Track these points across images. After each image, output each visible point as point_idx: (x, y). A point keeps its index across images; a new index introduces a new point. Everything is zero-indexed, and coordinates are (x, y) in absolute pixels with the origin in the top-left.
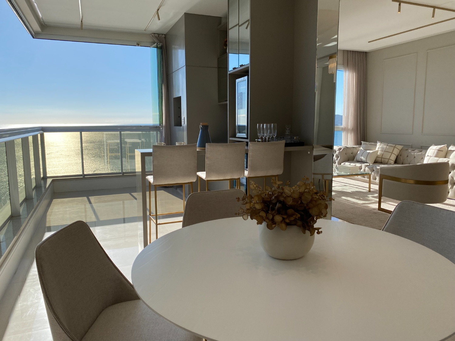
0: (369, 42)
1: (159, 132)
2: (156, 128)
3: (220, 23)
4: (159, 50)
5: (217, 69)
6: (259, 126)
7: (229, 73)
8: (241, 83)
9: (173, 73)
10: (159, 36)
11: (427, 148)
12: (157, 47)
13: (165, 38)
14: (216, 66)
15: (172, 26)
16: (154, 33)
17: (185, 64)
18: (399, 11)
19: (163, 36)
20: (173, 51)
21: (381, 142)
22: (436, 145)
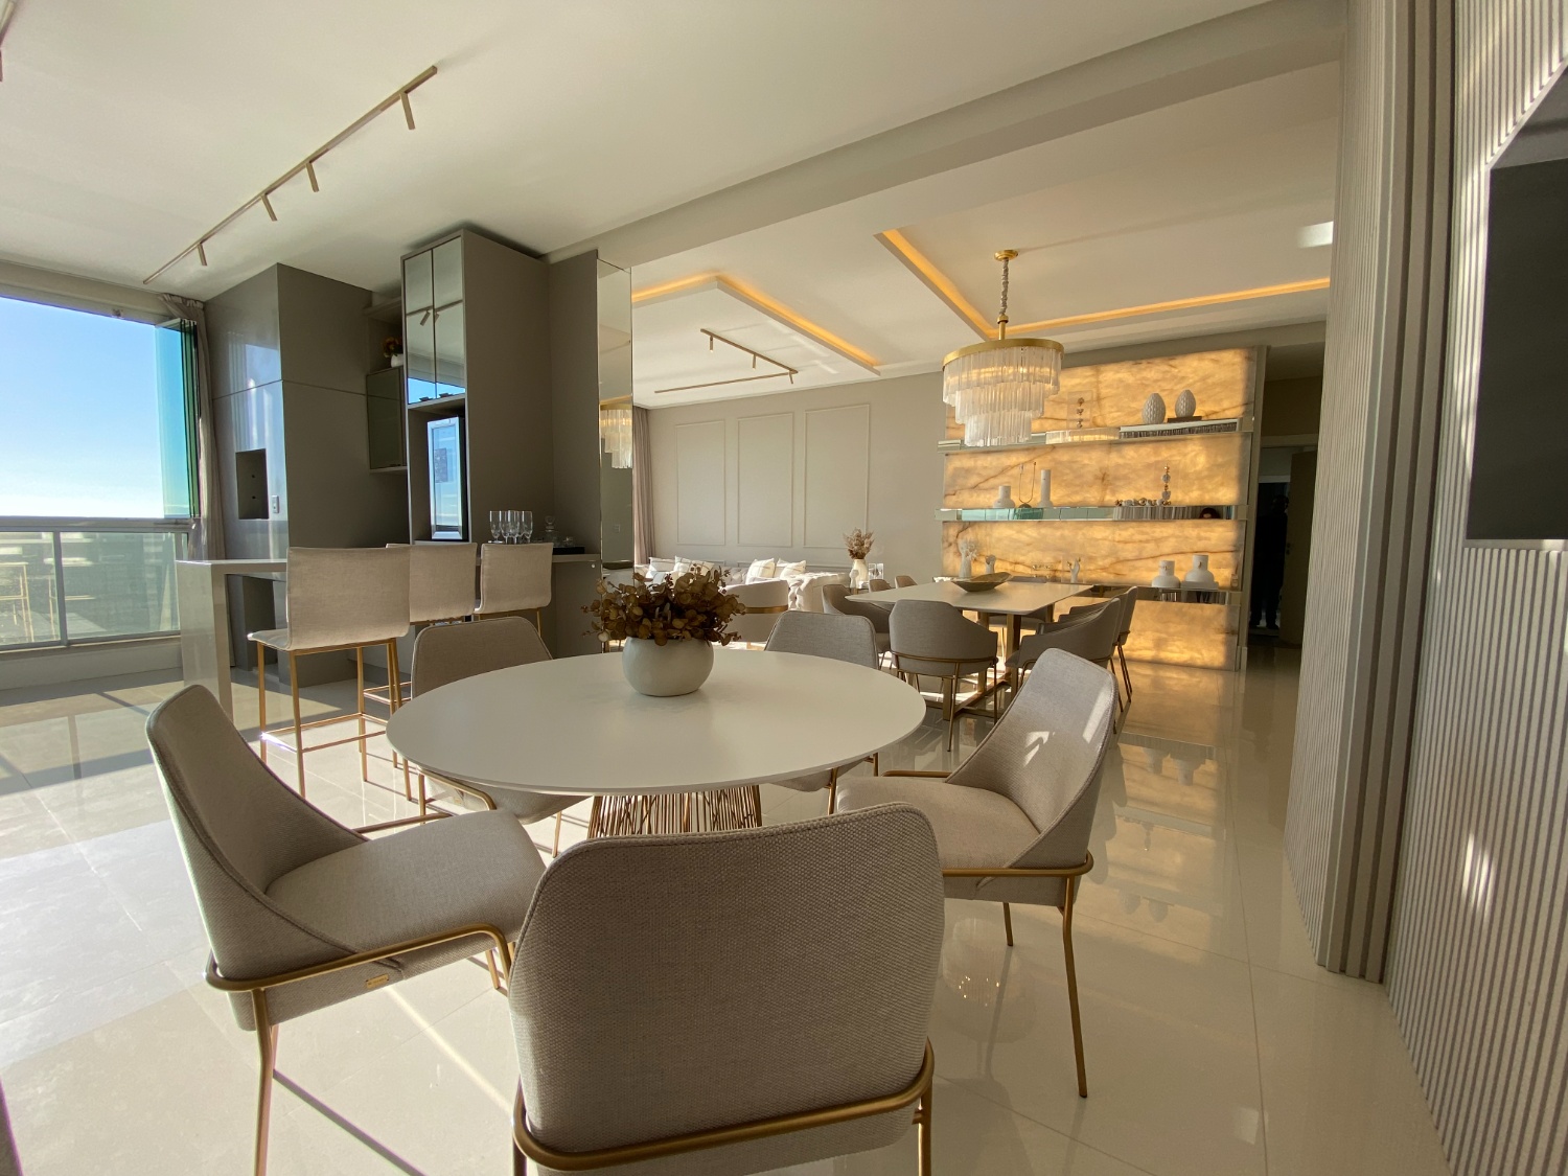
0: (656, 392)
1: (184, 536)
2: (176, 523)
3: (369, 304)
4: (188, 337)
5: (364, 398)
6: (496, 517)
7: (407, 407)
8: (441, 431)
9: (232, 397)
10: (185, 303)
11: (747, 565)
12: (182, 329)
13: (204, 309)
14: (364, 392)
15: (230, 287)
16: (171, 295)
17: (279, 377)
18: (711, 348)
19: (199, 305)
20: (230, 346)
21: (682, 556)
22: (759, 560)
